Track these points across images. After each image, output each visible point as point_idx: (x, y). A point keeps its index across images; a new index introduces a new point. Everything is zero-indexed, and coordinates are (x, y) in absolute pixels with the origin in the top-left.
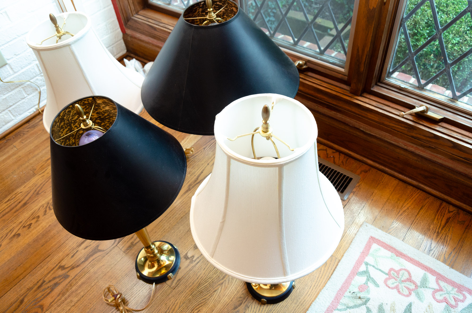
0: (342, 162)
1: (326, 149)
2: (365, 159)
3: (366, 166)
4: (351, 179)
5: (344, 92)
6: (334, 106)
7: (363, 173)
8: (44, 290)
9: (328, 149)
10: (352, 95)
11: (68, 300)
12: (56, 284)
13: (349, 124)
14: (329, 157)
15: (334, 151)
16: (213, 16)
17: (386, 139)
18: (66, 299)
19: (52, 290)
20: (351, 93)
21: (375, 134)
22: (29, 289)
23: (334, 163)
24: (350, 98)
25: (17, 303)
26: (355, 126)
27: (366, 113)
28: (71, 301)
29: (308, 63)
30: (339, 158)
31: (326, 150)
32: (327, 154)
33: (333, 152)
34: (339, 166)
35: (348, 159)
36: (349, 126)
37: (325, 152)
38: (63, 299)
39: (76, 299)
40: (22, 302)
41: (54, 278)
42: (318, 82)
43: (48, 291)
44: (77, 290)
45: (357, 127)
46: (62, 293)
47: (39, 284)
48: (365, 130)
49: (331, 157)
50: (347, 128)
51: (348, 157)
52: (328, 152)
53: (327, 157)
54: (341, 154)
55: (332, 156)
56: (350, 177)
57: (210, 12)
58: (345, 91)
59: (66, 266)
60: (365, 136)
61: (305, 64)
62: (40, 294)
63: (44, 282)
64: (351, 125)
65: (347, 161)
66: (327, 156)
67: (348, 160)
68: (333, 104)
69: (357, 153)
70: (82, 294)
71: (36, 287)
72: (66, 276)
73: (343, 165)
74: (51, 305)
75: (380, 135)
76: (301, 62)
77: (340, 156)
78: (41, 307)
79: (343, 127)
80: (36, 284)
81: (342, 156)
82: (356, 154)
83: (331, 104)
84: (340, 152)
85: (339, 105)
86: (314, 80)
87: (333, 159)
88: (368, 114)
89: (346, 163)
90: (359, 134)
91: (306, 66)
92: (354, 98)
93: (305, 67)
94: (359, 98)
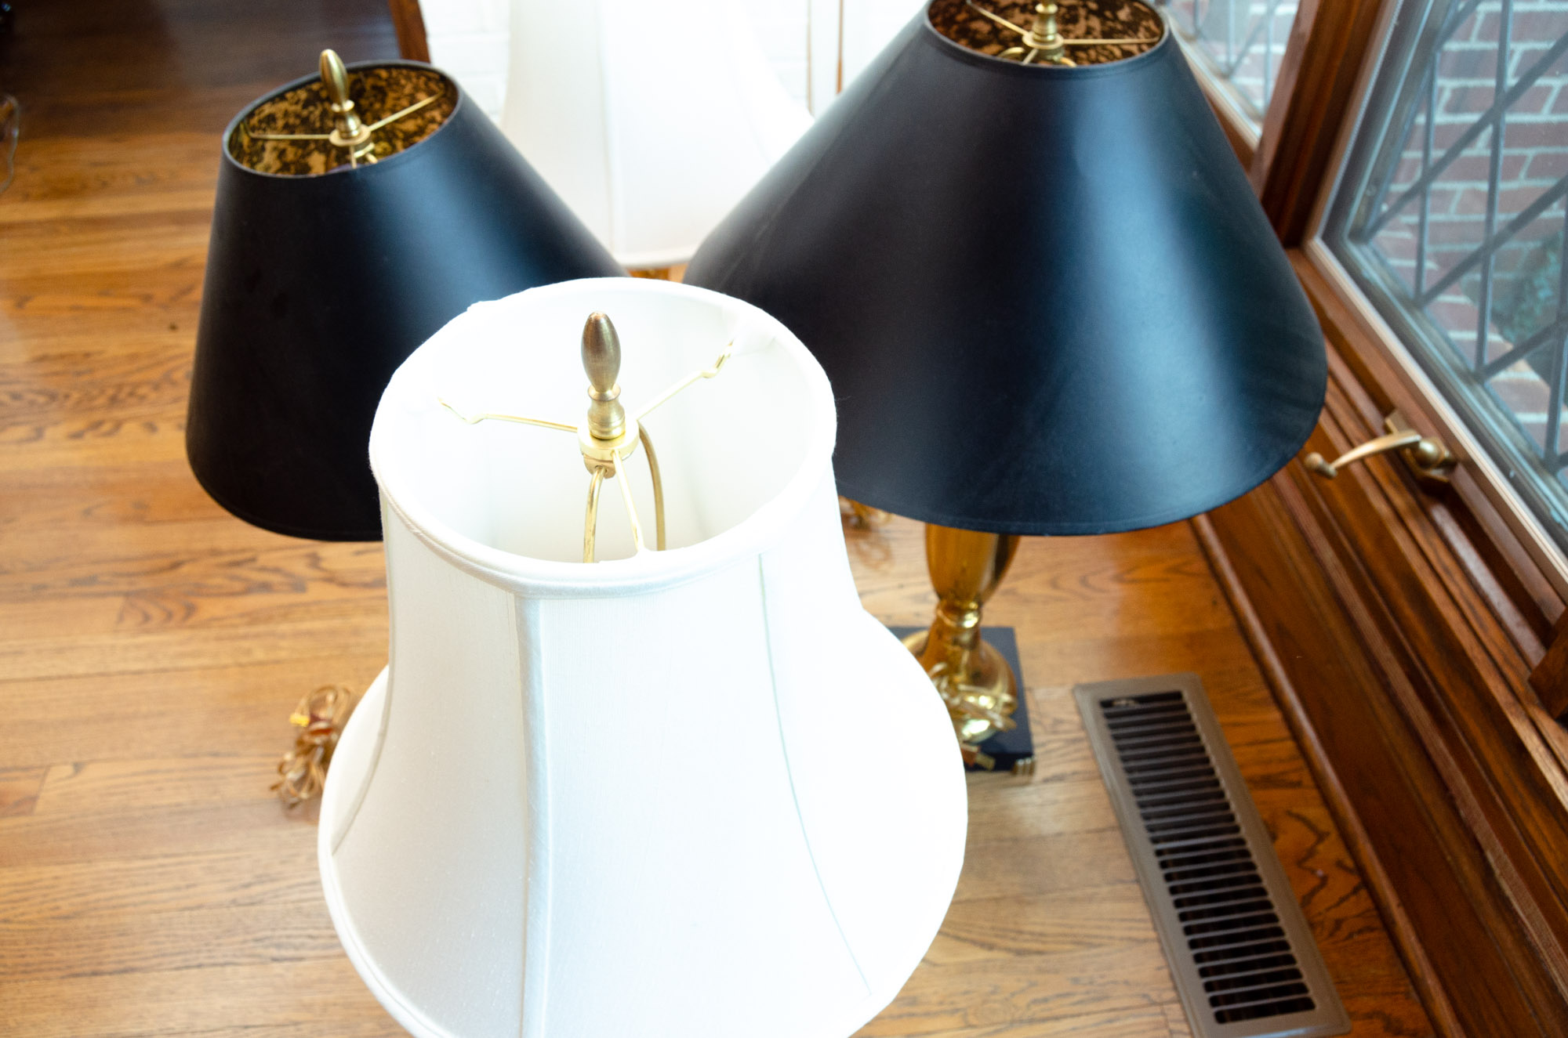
0: (1338, 924)
1: (1328, 834)
2: (1431, 982)
3: (1418, 1010)
4: (1308, 1005)
5: (1506, 660)
6: (1434, 690)
7: (1377, 1025)
8: (233, 578)
9: (1334, 836)
10: (1532, 694)
11: (246, 644)
12: (266, 587)
13: (1458, 802)
14: (1309, 864)
15: (1349, 863)
16: (1050, 38)
17: (1554, 972)
18: (245, 637)
19: (247, 591)
20: (1533, 683)
21: (1528, 917)
22: (215, 552)
23: (1306, 901)
24: (1510, 699)
25: (165, 562)
26: (1475, 829)
27: (1530, 803)
28: (248, 652)
29: (1461, 471)
30: (1343, 900)
31: (1321, 837)
32: (1311, 853)
33: (1340, 864)
34: (1312, 926)
35: (1371, 929)
36: (1455, 810)
37: (1311, 838)
38: (242, 631)
39: (259, 655)
40: (176, 566)
41: (276, 570)
42: (1439, 559)
43: (237, 586)
44: (283, 636)
45: (1479, 837)
46: (253, 618)
47: (240, 557)
48: (1497, 872)
49: (1313, 871)
50: (1439, 814)
51: (1377, 923)
52: (1321, 847)
53: (1300, 862)
54: (1363, 893)
55: (1320, 873)
56: (1311, 994)
57: (1044, 18)
58: (1516, 660)
59: (324, 565)
60: (1481, 894)
61: (1449, 465)
62: (217, 581)
63: (253, 560)
64: (1462, 813)
65: (1360, 932)
66: (1305, 859)
67: (1368, 935)
68: (1434, 681)
69: (1421, 939)
70: (283, 654)
71: (227, 559)
72: (299, 586)
73: (1331, 935)
74: (206, 624)
75: (1540, 936)
76: (1428, 447)
77: (1353, 899)
78: (190, 610)
79: (1430, 797)
80: (233, 552)
81: (1364, 901)
82: (1413, 938)
83: (1429, 673)
84: (1366, 883)
85: (1452, 696)
86: (1431, 544)
87: (1313, 882)
88: (1535, 814)
89: (1350, 936)
90: (1466, 868)
91: (1445, 474)
92: (1525, 709)
93: (1436, 473)
94: (1549, 726)
